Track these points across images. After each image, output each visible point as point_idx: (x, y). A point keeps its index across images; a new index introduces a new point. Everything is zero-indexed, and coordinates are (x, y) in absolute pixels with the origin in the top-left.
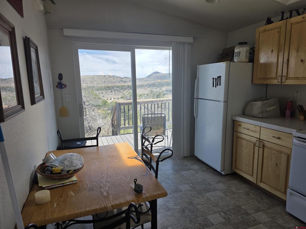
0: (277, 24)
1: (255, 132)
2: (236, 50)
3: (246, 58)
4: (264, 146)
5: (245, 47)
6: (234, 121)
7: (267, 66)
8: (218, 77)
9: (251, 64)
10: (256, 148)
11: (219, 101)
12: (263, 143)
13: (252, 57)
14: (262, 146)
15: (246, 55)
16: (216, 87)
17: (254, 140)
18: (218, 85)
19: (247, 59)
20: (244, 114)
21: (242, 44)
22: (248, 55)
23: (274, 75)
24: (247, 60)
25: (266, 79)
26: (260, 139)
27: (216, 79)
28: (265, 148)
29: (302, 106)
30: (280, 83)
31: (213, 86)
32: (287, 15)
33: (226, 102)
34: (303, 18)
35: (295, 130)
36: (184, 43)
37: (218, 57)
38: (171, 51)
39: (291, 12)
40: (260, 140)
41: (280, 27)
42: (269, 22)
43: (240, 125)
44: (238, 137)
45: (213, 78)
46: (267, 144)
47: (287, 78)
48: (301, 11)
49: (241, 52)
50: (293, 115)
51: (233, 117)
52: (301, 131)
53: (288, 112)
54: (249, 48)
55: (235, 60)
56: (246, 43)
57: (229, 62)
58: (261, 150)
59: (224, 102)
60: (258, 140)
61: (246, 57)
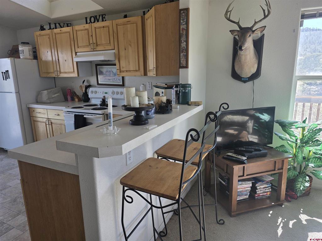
0: (47, 32)
1: (44, 114)
2: (20, 49)
3: (30, 56)
4: (51, 123)
5: (28, 46)
6: (29, 109)
7: (46, 63)
8: (6, 71)
9: (35, 61)
10: (48, 126)
11: (11, 93)
12: (51, 121)
13: (35, 56)
14: (50, 124)
15: (29, 53)
16: (6, 80)
17: (45, 120)
18: (7, 78)
19: (30, 57)
20: (38, 102)
21: (24, 43)
22: (31, 53)
23: (52, 71)
24: (32, 57)
25: (48, 73)
26: (48, 118)
27: (4, 73)
28: (53, 124)
30: (57, 76)
31: (4, 80)
32: (53, 26)
33: (18, 93)
34: (60, 31)
35: (65, 107)
39: (55, 24)
40: (49, 119)
41: (49, 35)
42: (42, 29)
43: (34, 111)
44: (34, 121)
45: (2, 72)
46: (53, 121)
47: (60, 73)
48: (62, 25)
49: (24, 51)
51: (27, 105)
52: (69, 108)
54: (32, 48)
55: (21, 57)
56: (28, 43)
57: (13, 58)
58: (50, 126)
59: (16, 93)
60: (47, 119)
61: (30, 55)
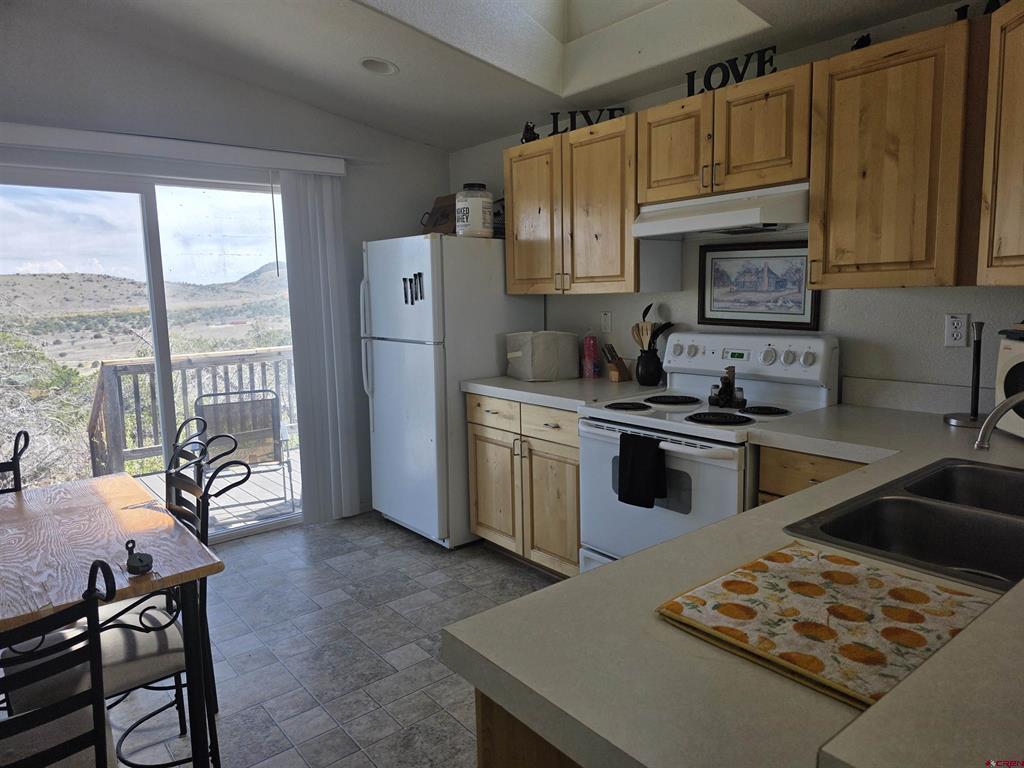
0: (546, 142)
1: (510, 418)
2: (459, 205)
3: (484, 227)
4: (530, 450)
5: (481, 197)
6: (465, 395)
7: (532, 247)
8: (415, 275)
9: (498, 242)
10: (517, 459)
11: (424, 343)
12: (529, 443)
13: (500, 226)
14: (526, 453)
15: (484, 219)
16: (412, 303)
17: (510, 439)
18: (416, 299)
19: (485, 230)
21: (470, 187)
22: (489, 218)
23: (545, 273)
24: (489, 231)
25: (533, 281)
26: (521, 435)
27: (411, 280)
28: (534, 457)
29: (612, 347)
30: (560, 292)
31: (406, 302)
32: (564, 123)
33: (440, 343)
34: (591, 133)
35: (583, 403)
36: (318, 177)
37: (425, 221)
38: (278, 198)
39: (573, 115)
40: (523, 438)
41: (550, 152)
42: (530, 135)
43: (479, 405)
44: (477, 437)
45: (405, 280)
46: (536, 445)
47: (573, 279)
48: (593, 115)
49: (472, 209)
50: (600, 373)
51: (462, 384)
52: (595, 404)
53: (588, 366)
54: (491, 201)
55: (460, 231)
56: (482, 187)
57: (438, 235)
58: (526, 461)
59: (436, 344)
60: (519, 437)
61: (484, 223)
